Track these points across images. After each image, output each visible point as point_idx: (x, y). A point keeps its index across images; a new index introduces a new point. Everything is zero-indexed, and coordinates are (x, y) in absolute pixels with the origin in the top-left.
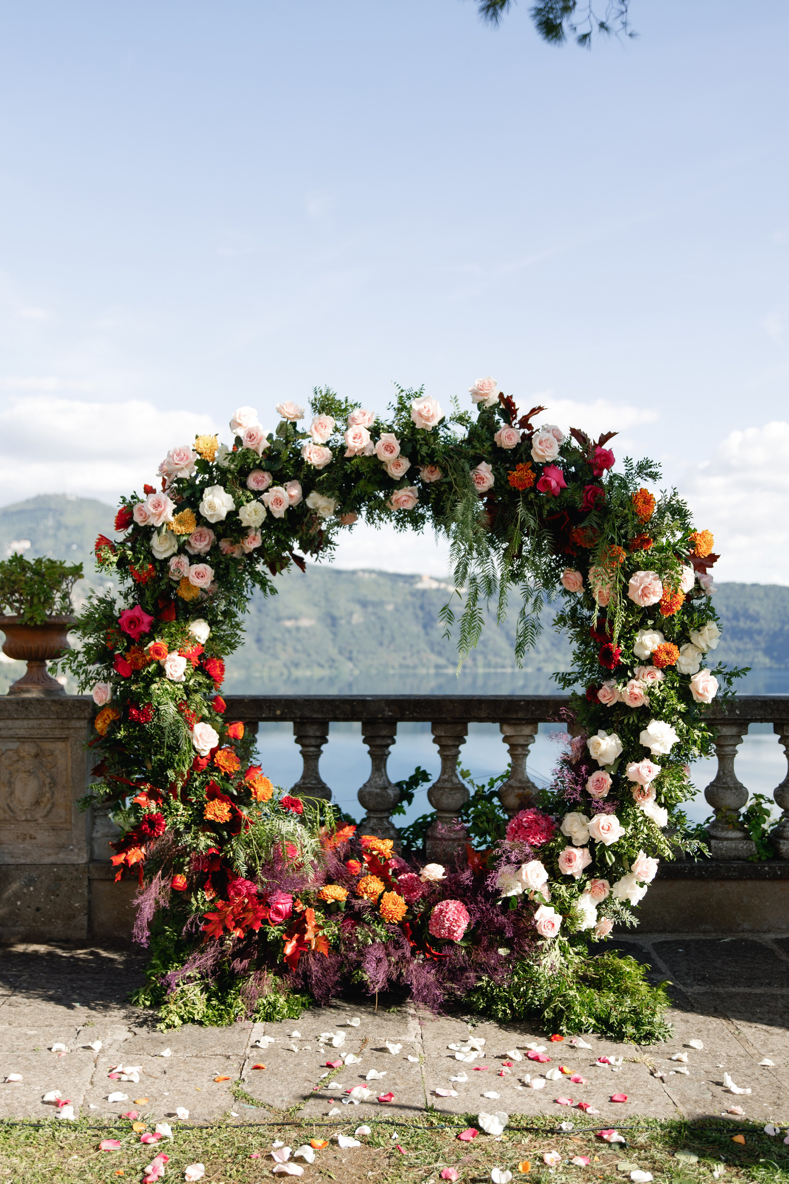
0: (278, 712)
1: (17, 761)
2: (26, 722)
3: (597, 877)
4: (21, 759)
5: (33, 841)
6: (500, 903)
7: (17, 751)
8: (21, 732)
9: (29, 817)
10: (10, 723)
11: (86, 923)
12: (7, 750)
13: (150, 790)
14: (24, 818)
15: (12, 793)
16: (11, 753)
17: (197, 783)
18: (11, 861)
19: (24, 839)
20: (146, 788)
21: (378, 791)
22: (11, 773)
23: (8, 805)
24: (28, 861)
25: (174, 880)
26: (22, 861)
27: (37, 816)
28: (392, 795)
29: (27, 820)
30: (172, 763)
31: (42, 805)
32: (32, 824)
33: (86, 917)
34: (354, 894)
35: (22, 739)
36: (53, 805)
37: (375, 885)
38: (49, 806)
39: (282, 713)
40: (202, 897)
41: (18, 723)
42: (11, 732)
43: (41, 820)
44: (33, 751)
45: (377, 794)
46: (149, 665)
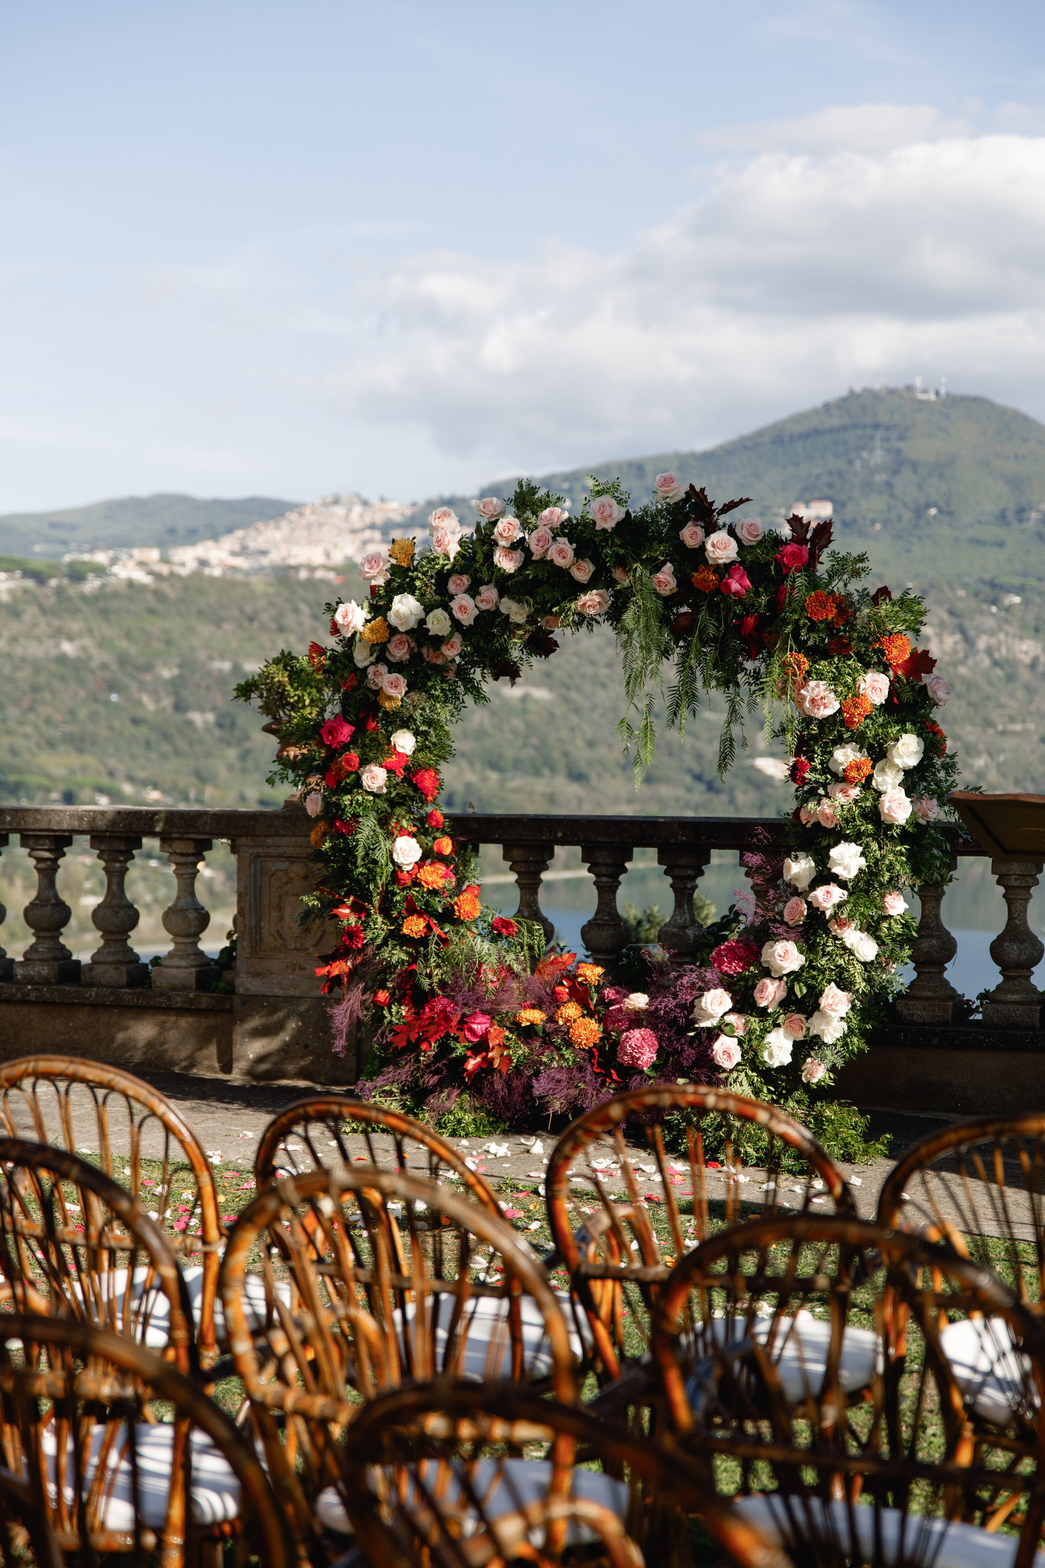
0: (560, 835)
1: (287, 883)
2: (294, 839)
3: (793, 1011)
4: (290, 880)
5: (303, 972)
6: (692, 1034)
7: (286, 872)
8: (290, 851)
9: (298, 945)
10: (277, 839)
11: (354, 1065)
12: (276, 871)
13: (353, 902)
14: (293, 946)
15: (282, 919)
16: (281, 874)
17: (398, 898)
18: (280, 992)
19: (294, 969)
20: (349, 901)
21: (675, 930)
22: (280, 896)
23: (278, 931)
24: (297, 993)
25: (376, 994)
26: (292, 993)
27: (308, 945)
28: (692, 936)
29: (296, 949)
30: (375, 877)
31: (313, 932)
32: (302, 953)
33: (354, 1059)
34: (552, 1019)
35: (291, 859)
36: (324, 934)
37: (571, 1010)
38: (319, 934)
39: (564, 835)
40: (398, 1012)
41: (286, 840)
42: (280, 851)
43: (311, 950)
44: (302, 872)
45: (673, 934)
46: (348, 776)
